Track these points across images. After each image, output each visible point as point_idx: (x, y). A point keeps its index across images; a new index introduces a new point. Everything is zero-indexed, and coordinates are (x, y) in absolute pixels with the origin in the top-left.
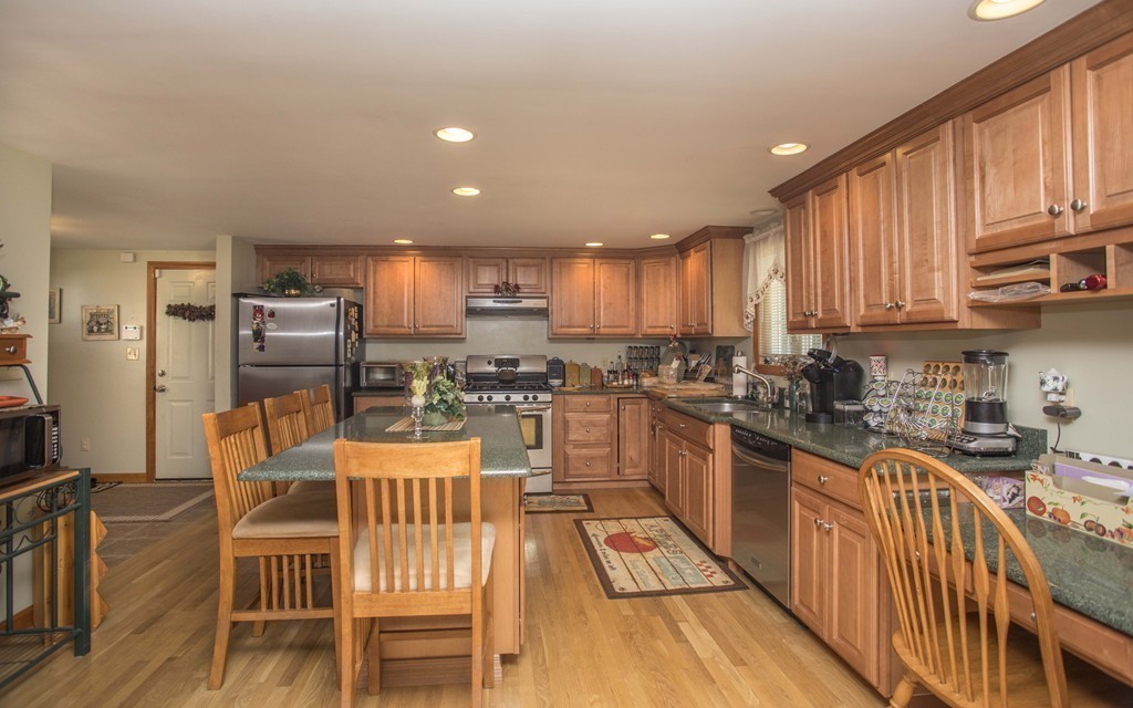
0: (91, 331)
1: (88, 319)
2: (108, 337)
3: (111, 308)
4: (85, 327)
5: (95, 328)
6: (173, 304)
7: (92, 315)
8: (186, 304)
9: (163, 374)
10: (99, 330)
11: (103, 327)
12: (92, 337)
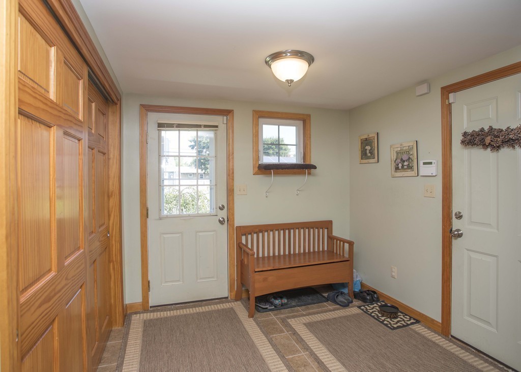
0: (397, 169)
1: (395, 157)
2: (409, 173)
3: (411, 144)
4: (394, 165)
5: (400, 165)
6: (470, 131)
7: (397, 153)
8: (486, 128)
9: (459, 217)
10: (403, 166)
11: (406, 163)
12: (398, 174)
